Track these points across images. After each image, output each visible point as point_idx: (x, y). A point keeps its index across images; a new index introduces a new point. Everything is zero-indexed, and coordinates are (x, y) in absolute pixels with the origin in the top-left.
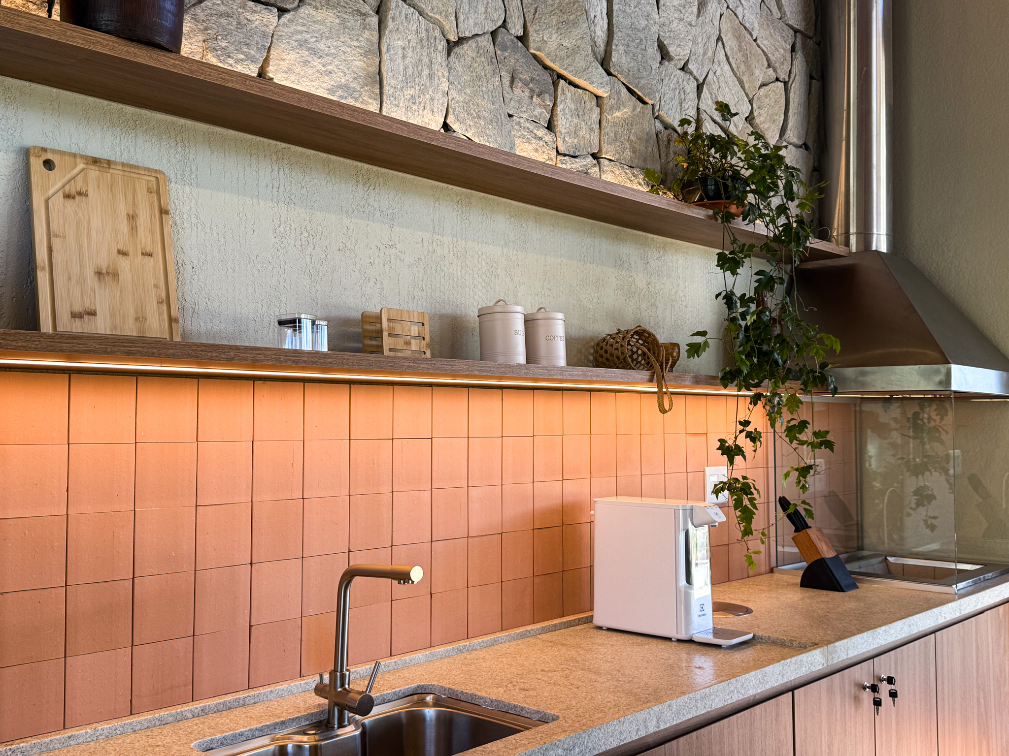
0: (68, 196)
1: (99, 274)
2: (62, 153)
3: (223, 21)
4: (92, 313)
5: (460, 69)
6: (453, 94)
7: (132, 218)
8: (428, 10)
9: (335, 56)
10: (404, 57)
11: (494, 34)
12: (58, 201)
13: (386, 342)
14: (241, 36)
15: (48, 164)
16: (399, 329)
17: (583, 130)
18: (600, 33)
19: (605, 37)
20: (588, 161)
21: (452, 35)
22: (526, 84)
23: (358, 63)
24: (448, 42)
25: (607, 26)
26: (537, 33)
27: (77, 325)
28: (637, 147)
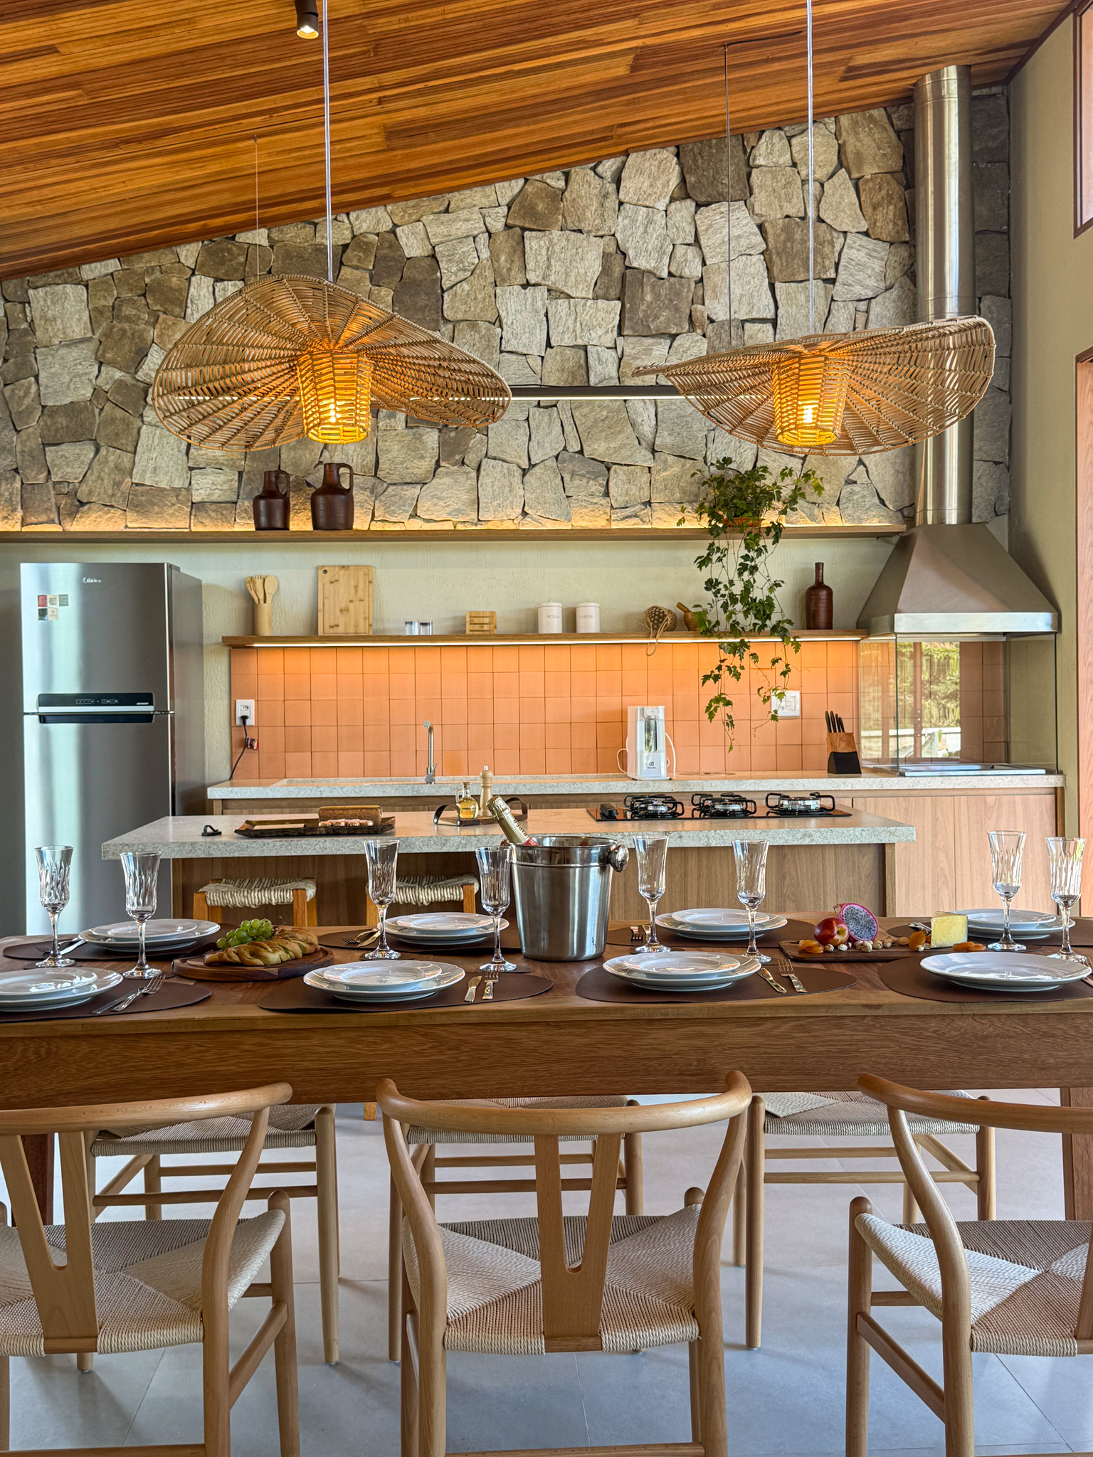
0: (331, 583)
2: (330, 566)
3: (393, 498)
4: (338, 624)
5: (532, 481)
8: (508, 458)
9: (451, 497)
10: (493, 486)
11: (557, 457)
12: (328, 585)
13: (468, 627)
14: (401, 503)
15: (325, 572)
16: (476, 620)
17: (634, 490)
18: (647, 429)
19: (652, 430)
20: (638, 507)
21: (525, 465)
22: (584, 476)
23: (465, 497)
24: (524, 470)
25: (654, 423)
26: (589, 446)
27: (332, 630)
28: (688, 489)
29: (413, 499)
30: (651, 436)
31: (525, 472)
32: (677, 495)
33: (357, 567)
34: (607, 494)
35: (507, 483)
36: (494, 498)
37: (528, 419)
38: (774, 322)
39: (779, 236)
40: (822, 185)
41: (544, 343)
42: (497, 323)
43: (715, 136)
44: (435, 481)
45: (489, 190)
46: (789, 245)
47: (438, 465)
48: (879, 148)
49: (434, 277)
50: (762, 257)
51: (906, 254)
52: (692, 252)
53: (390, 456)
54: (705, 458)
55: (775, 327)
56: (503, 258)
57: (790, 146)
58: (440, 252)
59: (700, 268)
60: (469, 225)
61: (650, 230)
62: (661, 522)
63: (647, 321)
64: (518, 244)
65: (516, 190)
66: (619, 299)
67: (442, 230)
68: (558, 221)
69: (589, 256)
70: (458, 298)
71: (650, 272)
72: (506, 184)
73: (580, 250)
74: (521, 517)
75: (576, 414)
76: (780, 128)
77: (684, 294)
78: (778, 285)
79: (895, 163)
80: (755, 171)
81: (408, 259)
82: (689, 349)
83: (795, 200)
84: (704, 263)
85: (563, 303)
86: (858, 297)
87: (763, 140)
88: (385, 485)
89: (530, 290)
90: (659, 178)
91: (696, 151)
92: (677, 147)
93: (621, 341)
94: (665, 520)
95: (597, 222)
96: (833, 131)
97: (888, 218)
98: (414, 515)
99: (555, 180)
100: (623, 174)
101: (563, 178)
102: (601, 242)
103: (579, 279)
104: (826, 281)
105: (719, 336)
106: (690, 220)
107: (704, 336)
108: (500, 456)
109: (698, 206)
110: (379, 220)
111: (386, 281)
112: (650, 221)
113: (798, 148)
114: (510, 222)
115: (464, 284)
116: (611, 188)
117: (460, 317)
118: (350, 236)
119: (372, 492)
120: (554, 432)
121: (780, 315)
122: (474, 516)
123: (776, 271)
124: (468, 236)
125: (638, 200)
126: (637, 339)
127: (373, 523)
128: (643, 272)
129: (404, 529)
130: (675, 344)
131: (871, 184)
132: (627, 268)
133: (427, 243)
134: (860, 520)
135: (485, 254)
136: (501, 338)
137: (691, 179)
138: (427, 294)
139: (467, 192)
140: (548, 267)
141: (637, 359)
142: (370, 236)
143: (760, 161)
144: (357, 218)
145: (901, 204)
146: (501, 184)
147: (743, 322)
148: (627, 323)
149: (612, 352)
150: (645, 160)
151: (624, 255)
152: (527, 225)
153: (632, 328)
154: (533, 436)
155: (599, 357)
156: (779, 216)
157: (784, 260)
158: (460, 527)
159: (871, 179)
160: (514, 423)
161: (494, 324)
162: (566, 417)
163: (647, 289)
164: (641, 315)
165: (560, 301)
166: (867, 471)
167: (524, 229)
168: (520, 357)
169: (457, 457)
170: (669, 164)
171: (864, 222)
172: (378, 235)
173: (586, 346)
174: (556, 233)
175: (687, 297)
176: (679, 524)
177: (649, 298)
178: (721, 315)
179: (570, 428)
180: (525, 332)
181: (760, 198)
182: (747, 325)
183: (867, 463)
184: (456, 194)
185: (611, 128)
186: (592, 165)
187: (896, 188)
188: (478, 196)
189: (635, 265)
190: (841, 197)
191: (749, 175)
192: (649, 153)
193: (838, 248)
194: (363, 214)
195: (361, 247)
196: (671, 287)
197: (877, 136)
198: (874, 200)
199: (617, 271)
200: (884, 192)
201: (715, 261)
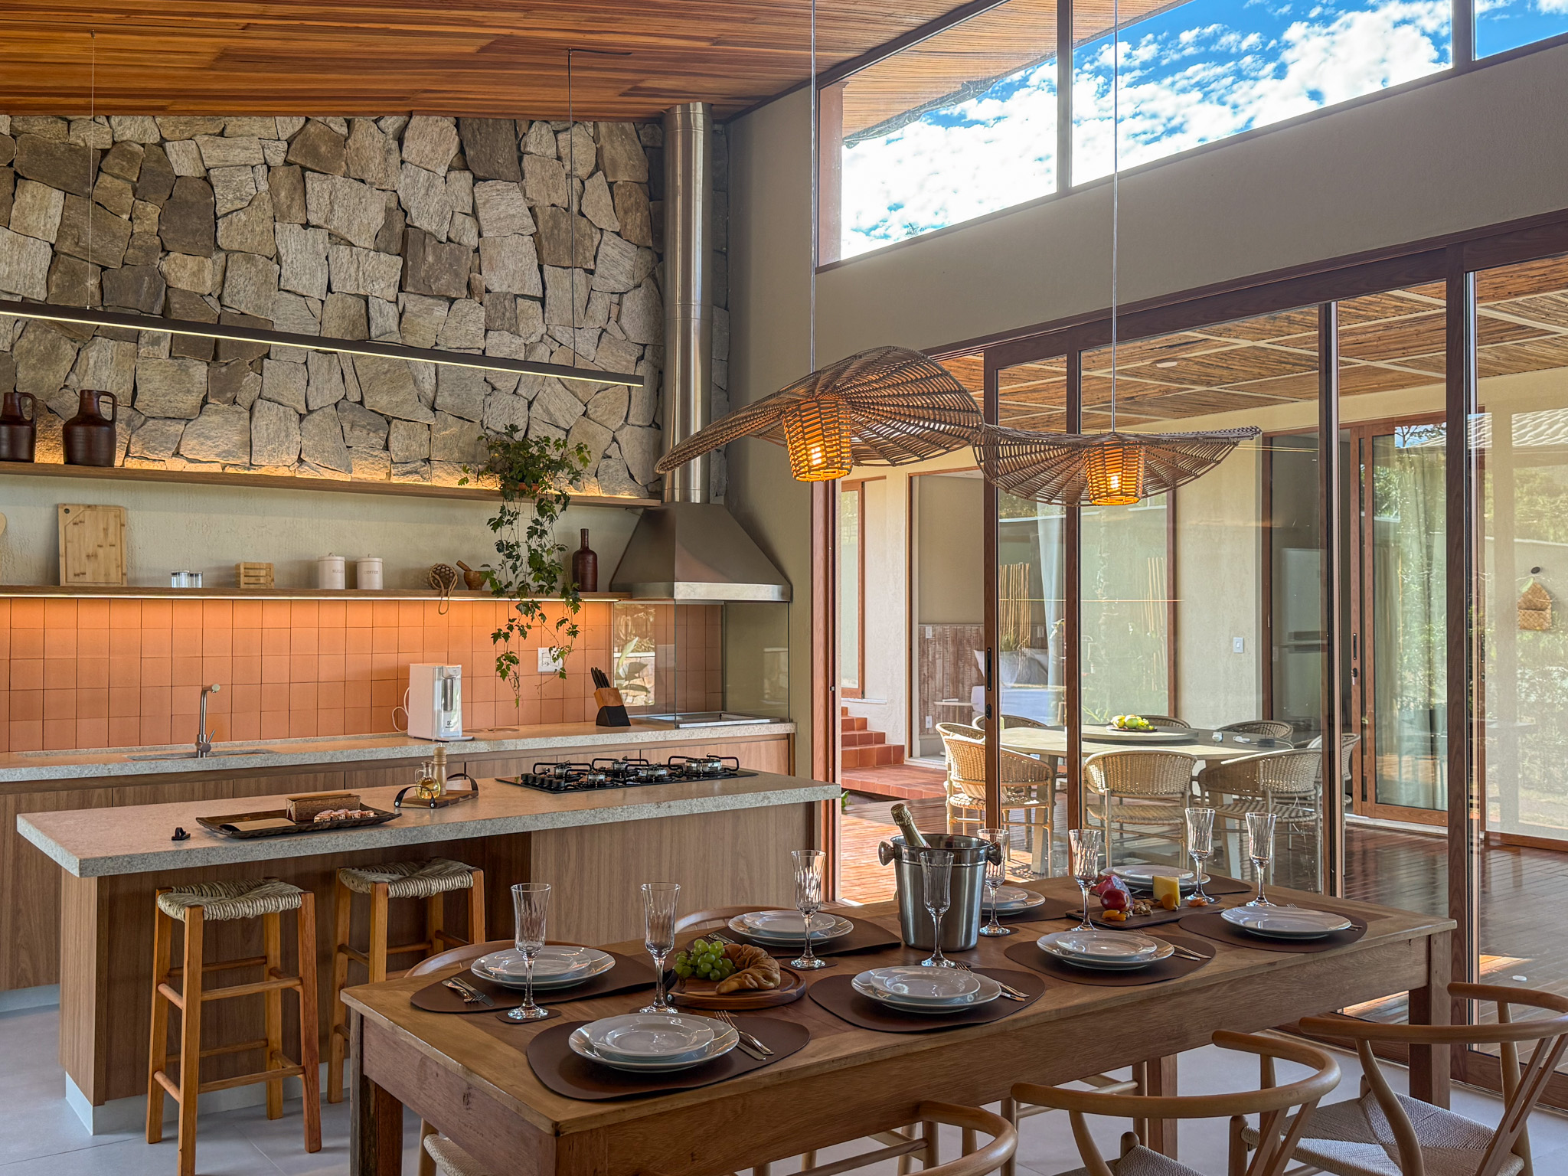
0: (75, 524)
1: (88, 556)
2: (73, 505)
3: (153, 434)
4: (84, 574)
5: (311, 427)
6: (305, 442)
7: (106, 530)
8: (284, 401)
9: (220, 437)
10: (267, 429)
11: (336, 405)
12: (70, 527)
13: (243, 579)
14: (163, 439)
15: (67, 511)
16: (252, 573)
17: (415, 446)
18: (428, 386)
19: (433, 388)
20: (418, 464)
21: (304, 411)
22: (364, 427)
23: (236, 438)
24: (300, 415)
25: (435, 381)
26: (371, 397)
27: (77, 579)
28: (466, 449)
29: (177, 435)
30: (431, 395)
31: (302, 418)
32: (456, 455)
33: (107, 508)
34: (386, 448)
35: (283, 427)
36: (269, 442)
37: (306, 363)
38: (543, 301)
39: (547, 222)
40: (583, 183)
41: (325, 288)
42: (275, 259)
43: (493, 117)
44: (202, 418)
45: (269, 121)
46: (556, 232)
47: (205, 401)
48: (630, 159)
49: (208, 201)
50: (532, 239)
51: (650, 258)
52: (469, 222)
53: (150, 386)
54: (482, 421)
55: (543, 306)
56: (283, 194)
57: (557, 140)
58: (215, 176)
59: (476, 238)
60: (248, 153)
61: (431, 193)
62: (440, 480)
63: (429, 281)
64: (298, 181)
65: (297, 128)
66: (399, 255)
67: (217, 153)
68: (341, 167)
69: (372, 208)
70: (234, 227)
71: (431, 234)
72: (288, 119)
73: (363, 200)
74: (296, 464)
75: (357, 364)
76: (546, 122)
77: (463, 261)
78: (546, 267)
79: (643, 176)
80: (526, 157)
81: (177, 177)
82: (467, 314)
83: (560, 192)
84: (480, 235)
85: (344, 251)
86: (613, 291)
87: (532, 130)
88: (143, 418)
89: (310, 232)
90: (441, 145)
91: (475, 126)
92: (456, 118)
93: (402, 297)
94: (446, 479)
95: (380, 175)
96: (592, 135)
97: (636, 221)
98: (177, 454)
99: (338, 126)
100: (406, 135)
101: (345, 124)
102: (385, 196)
103: (362, 228)
104: (586, 270)
105: (495, 306)
106: (468, 191)
107: (481, 303)
108: (276, 398)
109: (476, 180)
110: (145, 131)
111: (152, 196)
112: (431, 186)
113: (564, 144)
114: (291, 158)
115: (241, 214)
116: (394, 145)
117: (236, 247)
118: (110, 141)
119: (128, 425)
120: (334, 380)
121: (548, 296)
122: (246, 459)
123: (545, 253)
124: (245, 165)
125: (421, 162)
126: (418, 297)
127: (129, 459)
128: (426, 233)
129: (164, 469)
130: (454, 307)
131: (623, 190)
132: (407, 226)
133: (200, 164)
134: (615, 492)
135: (264, 186)
136: (280, 276)
137: (470, 153)
138: (200, 218)
139: (246, 119)
140: (332, 211)
141: (420, 317)
142: (134, 145)
143: (531, 149)
144: (120, 124)
145: (647, 212)
146: (282, 118)
147: (516, 296)
148: (409, 281)
149: (393, 307)
150: (427, 125)
151: (406, 213)
152: (308, 165)
153: (415, 287)
154: (311, 381)
155: (380, 309)
156: (547, 203)
157: (552, 245)
158: (230, 470)
159: (623, 186)
160: (292, 365)
161: (271, 259)
162: (347, 366)
163: (429, 250)
164: (423, 274)
165: (342, 247)
166: (619, 448)
167: (304, 169)
168: (299, 298)
169: (229, 395)
170: (449, 134)
171: (617, 224)
172: (143, 145)
173: (368, 296)
174: (339, 179)
175: (466, 264)
176: (462, 482)
177: (430, 259)
178: (496, 288)
179: (351, 377)
180: (305, 274)
181: (530, 182)
182: (519, 300)
183: (620, 440)
184: (234, 119)
185: (416, 90)
186: (375, 118)
187: (643, 199)
188: (256, 126)
189: (417, 224)
190: (599, 197)
191: (520, 160)
192: (431, 118)
193: (596, 243)
194: (128, 121)
195: (124, 155)
196: (452, 252)
197: (628, 147)
198: (626, 205)
199: (399, 227)
200: (633, 199)
201: (491, 234)
